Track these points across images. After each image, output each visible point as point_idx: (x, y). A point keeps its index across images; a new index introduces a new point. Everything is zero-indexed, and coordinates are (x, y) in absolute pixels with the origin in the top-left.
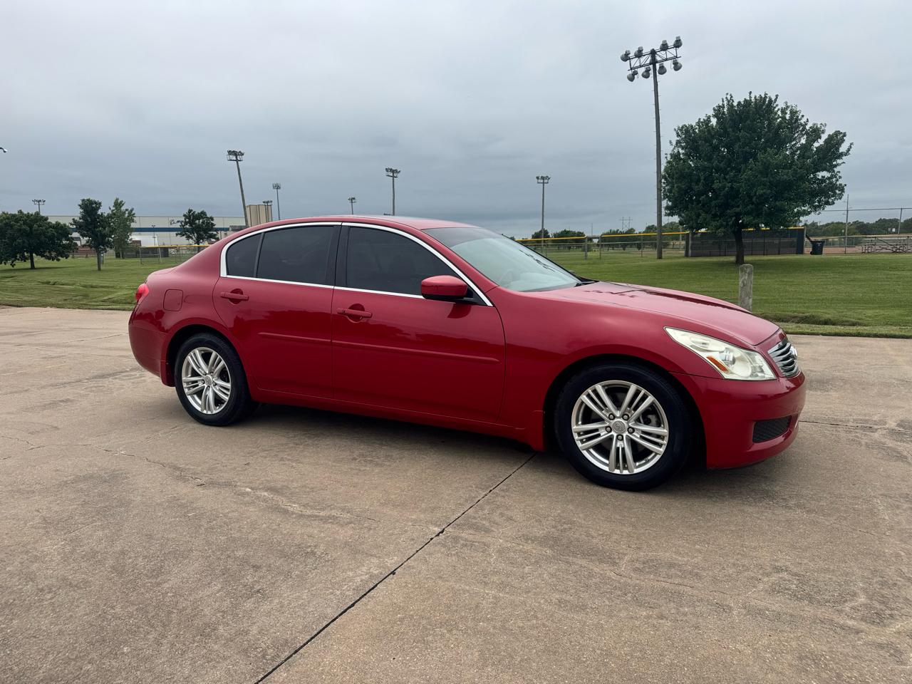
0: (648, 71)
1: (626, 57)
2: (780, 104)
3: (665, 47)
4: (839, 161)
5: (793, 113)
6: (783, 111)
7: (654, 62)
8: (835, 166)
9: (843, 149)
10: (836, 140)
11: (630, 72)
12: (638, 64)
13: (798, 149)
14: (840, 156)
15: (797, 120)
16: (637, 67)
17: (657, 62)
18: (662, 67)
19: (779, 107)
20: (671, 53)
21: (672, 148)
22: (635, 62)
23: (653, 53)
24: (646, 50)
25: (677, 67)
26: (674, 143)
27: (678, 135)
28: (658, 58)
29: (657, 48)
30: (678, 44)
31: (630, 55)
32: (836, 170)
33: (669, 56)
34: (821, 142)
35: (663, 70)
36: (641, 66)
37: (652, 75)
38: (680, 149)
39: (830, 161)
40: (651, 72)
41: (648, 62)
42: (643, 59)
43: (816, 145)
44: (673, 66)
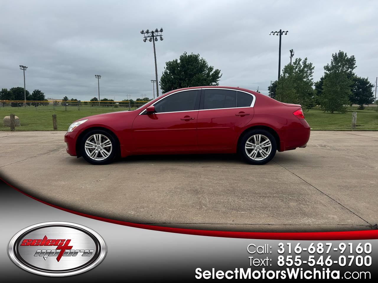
0: (151, 39)
1: (142, 32)
2: (200, 58)
3: (157, 31)
4: (218, 79)
5: (204, 62)
6: (201, 60)
7: (153, 36)
8: (217, 81)
9: (219, 76)
10: (217, 73)
11: (144, 38)
12: (147, 36)
13: (206, 74)
14: (218, 78)
15: (205, 64)
16: (147, 37)
17: (154, 36)
18: (156, 38)
19: (200, 59)
20: (159, 33)
21: (165, 69)
22: (146, 35)
23: (153, 32)
24: (150, 31)
25: (162, 39)
26: (166, 68)
27: (167, 65)
28: (155, 35)
29: (154, 31)
30: (161, 31)
31: (144, 32)
32: (218, 82)
33: (159, 35)
34: (213, 72)
35: (156, 40)
36: (148, 37)
37: (152, 41)
38: (168, 71)
39: (216, 79)
40: (152, 40)
41: (151, 36)
42: (149, 34)
43: (211, 73)
44: (160, 38)
